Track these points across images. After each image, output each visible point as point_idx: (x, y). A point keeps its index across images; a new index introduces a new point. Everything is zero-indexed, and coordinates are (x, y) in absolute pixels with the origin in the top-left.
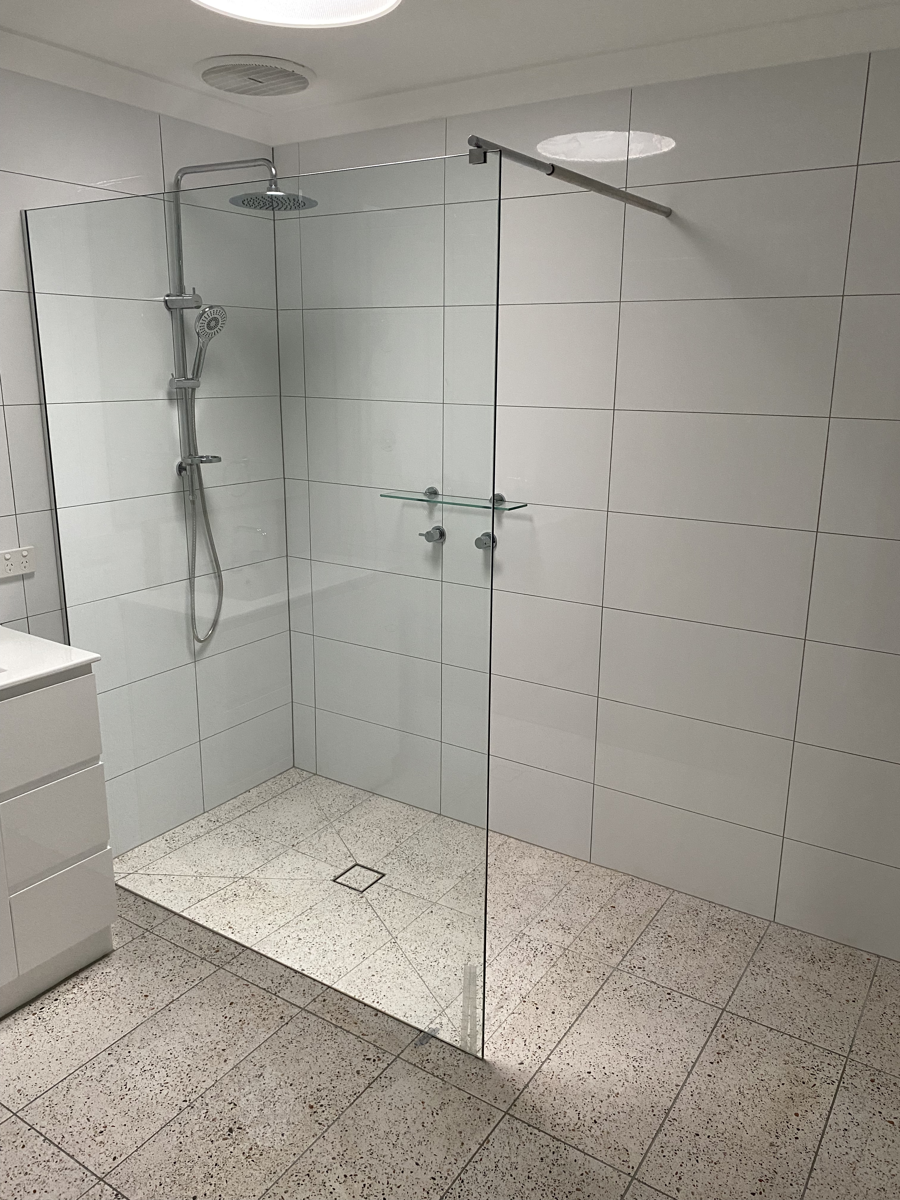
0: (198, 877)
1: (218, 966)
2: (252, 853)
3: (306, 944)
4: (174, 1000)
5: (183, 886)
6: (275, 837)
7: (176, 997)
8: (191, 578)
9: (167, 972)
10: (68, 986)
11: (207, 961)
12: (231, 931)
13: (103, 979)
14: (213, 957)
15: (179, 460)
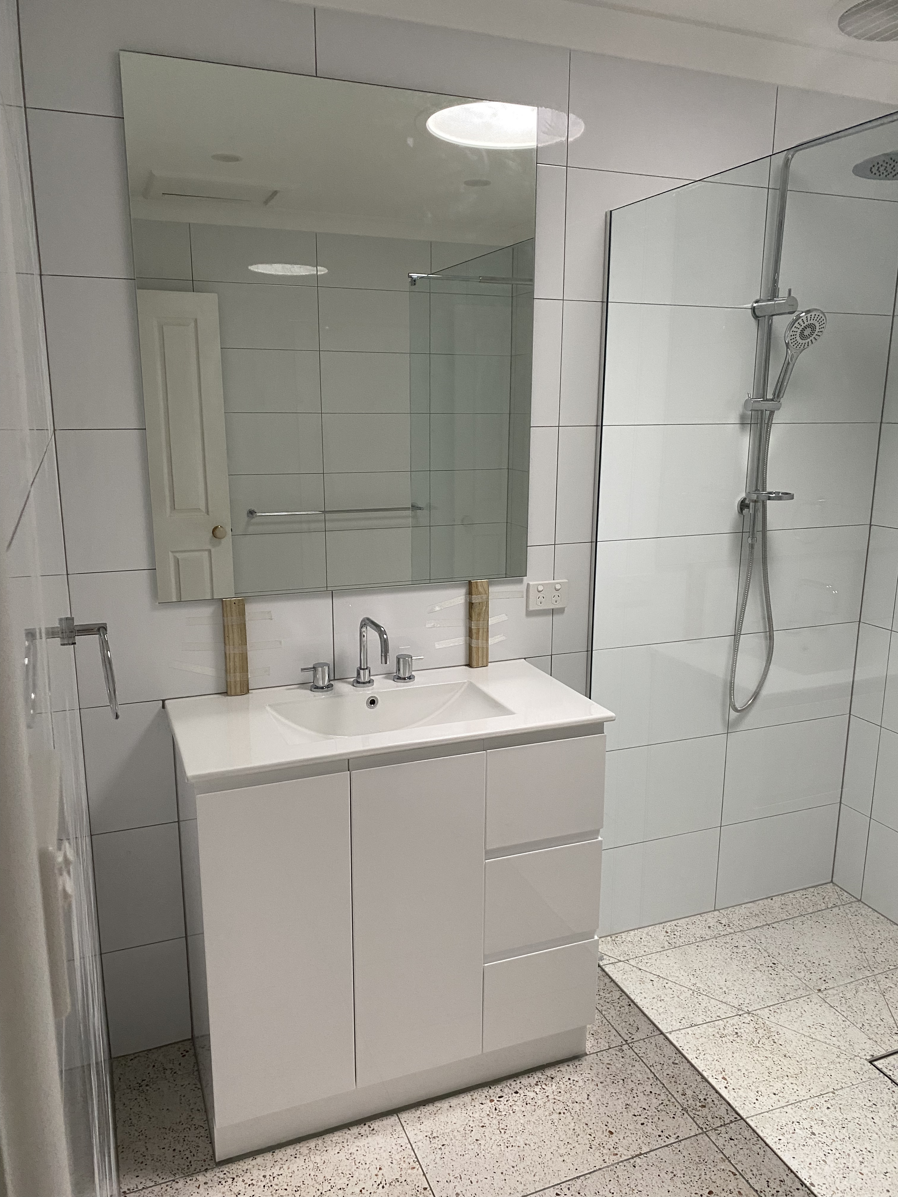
0: (695, 993)
1: (702, 1129)
2: (766, 983)
3: (820, 1144)
4: (641, 1154)
5: (676, 998)
6: (796, 970)
7: (645, 1149)
8: (737, 635)
9: (640, 1110)
10: (532, 1080)
11: (689, 1115)
12: (724, 1083)
13: (569, 1086)
14: (697, 1113)
15: (743, 495)
